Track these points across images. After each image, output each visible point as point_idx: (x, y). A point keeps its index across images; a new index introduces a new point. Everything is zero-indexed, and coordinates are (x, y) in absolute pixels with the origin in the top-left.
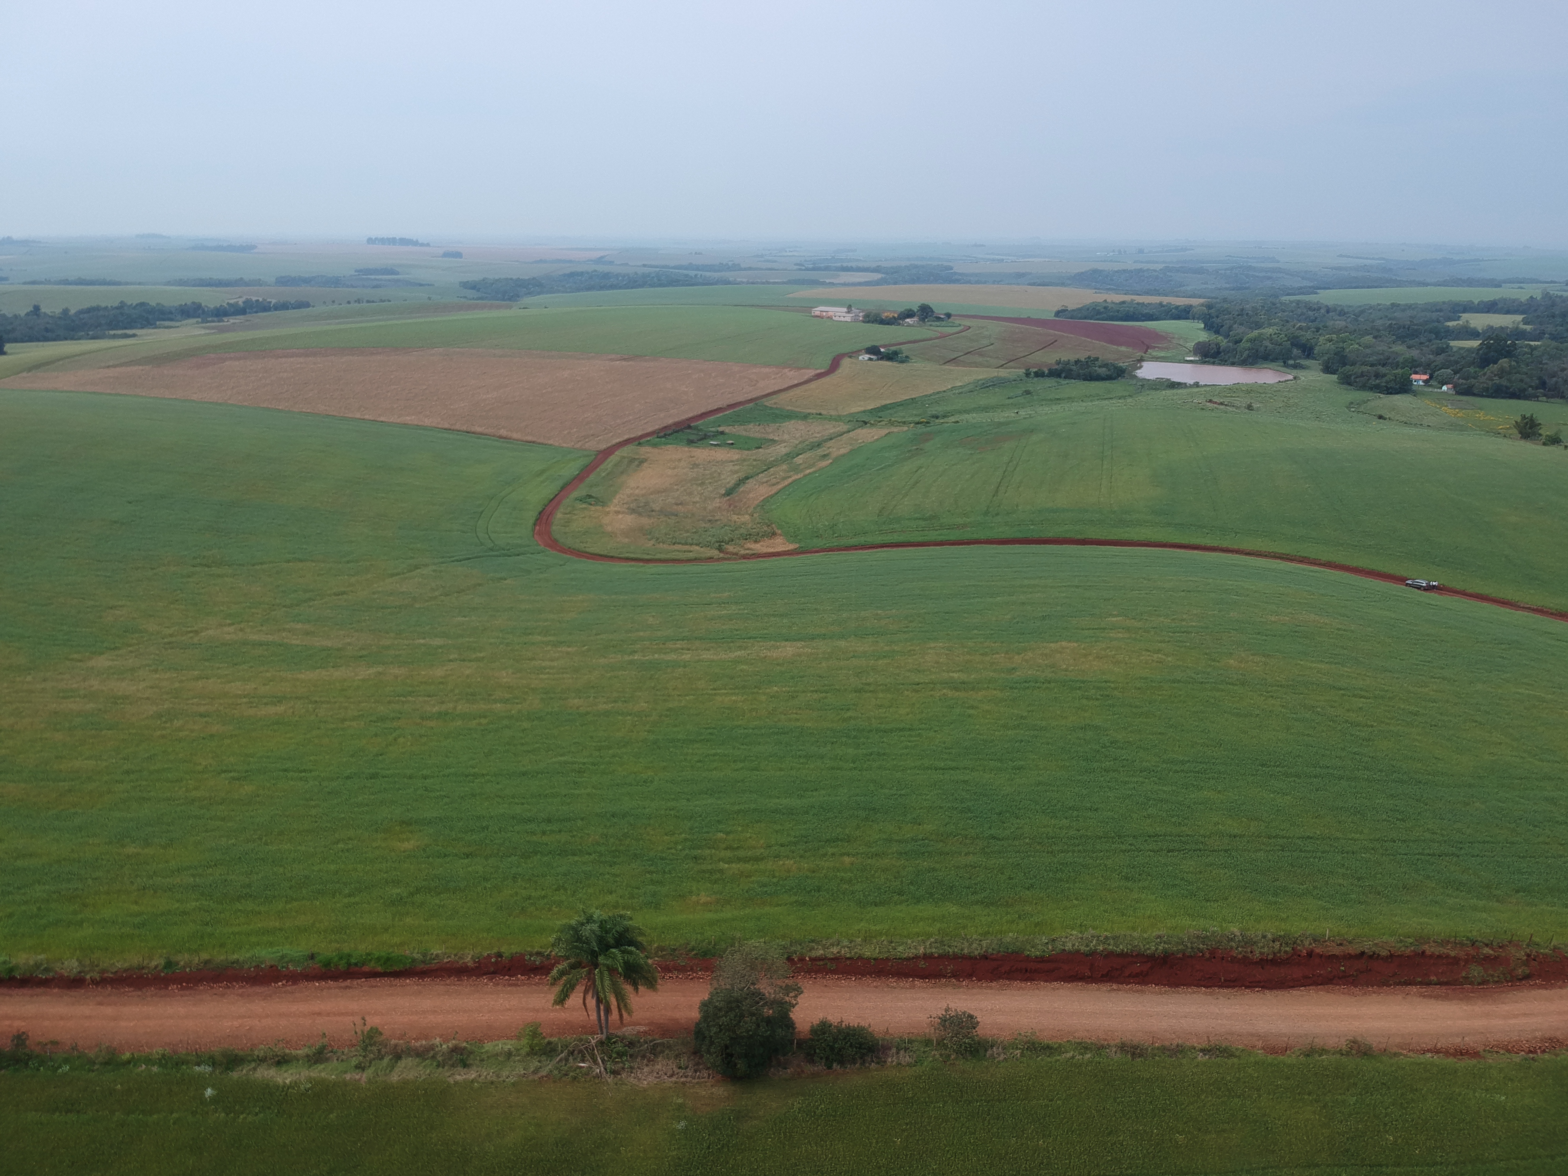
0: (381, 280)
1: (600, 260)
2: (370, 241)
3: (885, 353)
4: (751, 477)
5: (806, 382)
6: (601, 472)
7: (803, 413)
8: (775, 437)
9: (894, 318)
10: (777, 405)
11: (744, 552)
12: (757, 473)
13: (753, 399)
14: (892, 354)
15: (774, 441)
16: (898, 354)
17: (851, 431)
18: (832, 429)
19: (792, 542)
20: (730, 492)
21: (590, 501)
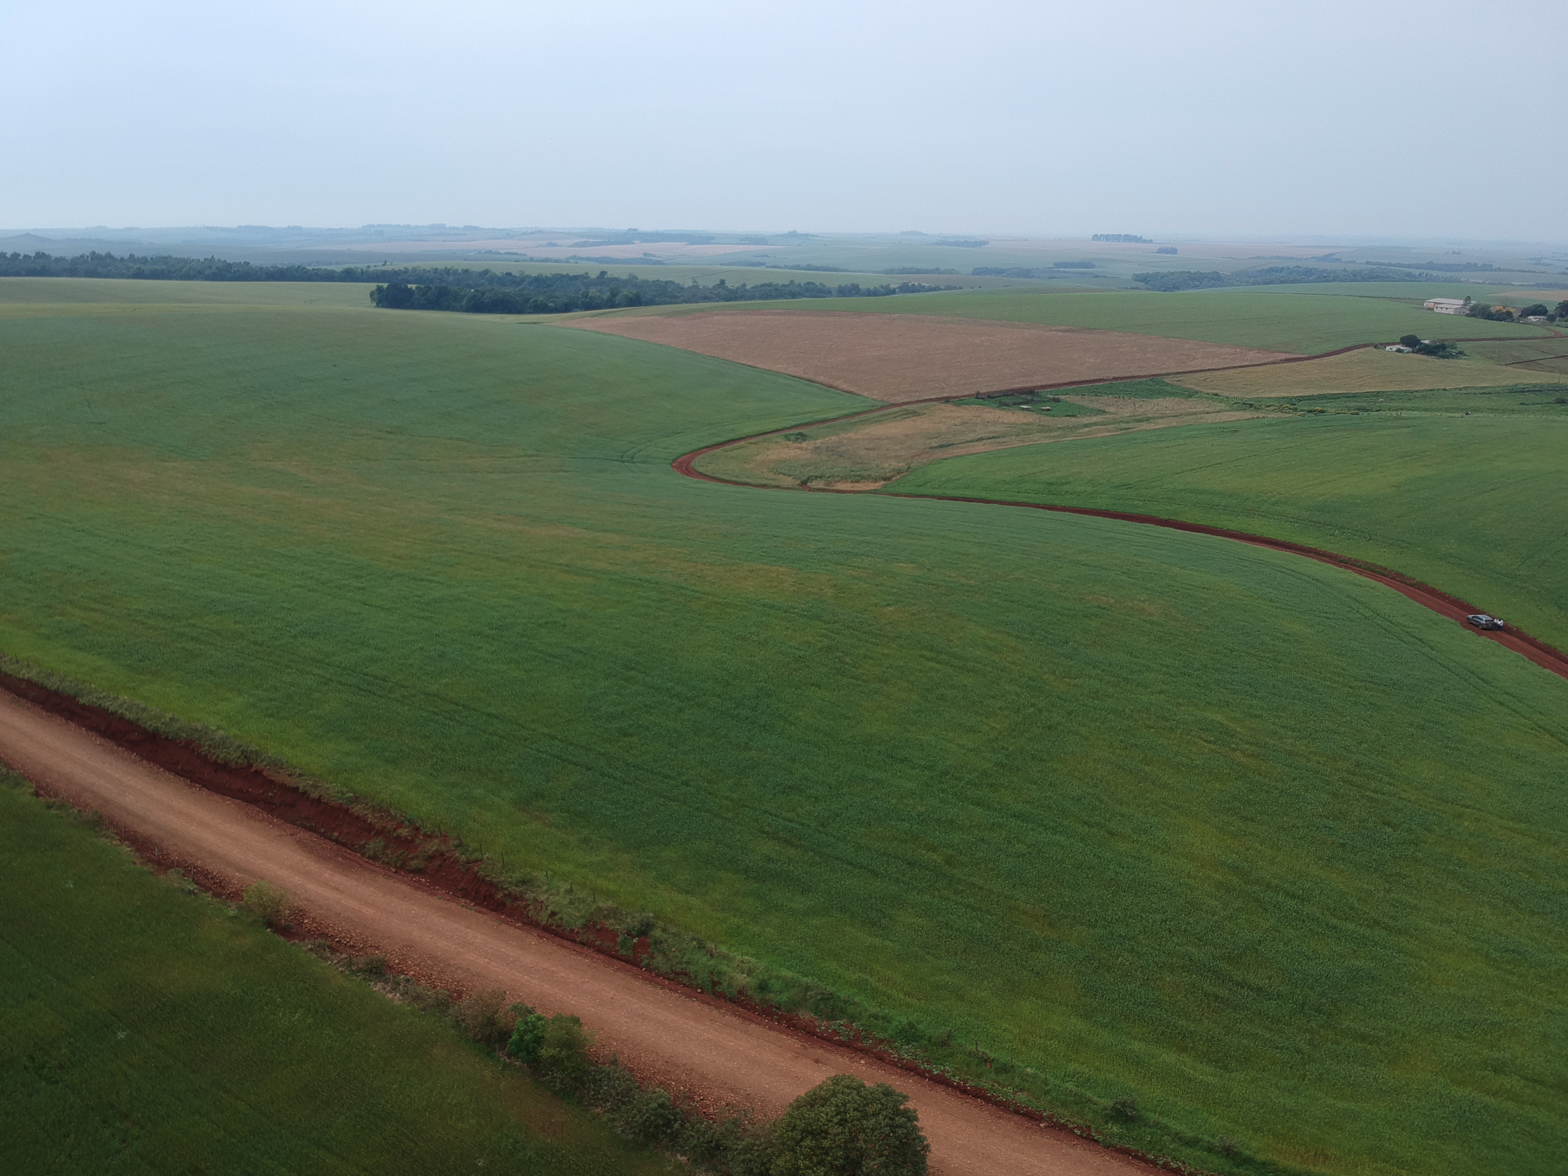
0: (1069, 272)
1: (1327, 258)
2: (1096, 237)
3: (1426, 345)
4: (997, 437)
5: (1258, 365)
6: (857, 419)
7: (1197, 392)
8: (1112, 410)
9: (1509, 314)
10: (1179, 383)
11: (819, 487)
12: (1012, 435)
13: (1157, 375)
14: (1435, 348)
15: (1104, 412)
16: (1446, 348)
17: (1218, 412)
18: (1200, 408)
19: (885, 486)
20: (941, 446)
21: (793, 438)
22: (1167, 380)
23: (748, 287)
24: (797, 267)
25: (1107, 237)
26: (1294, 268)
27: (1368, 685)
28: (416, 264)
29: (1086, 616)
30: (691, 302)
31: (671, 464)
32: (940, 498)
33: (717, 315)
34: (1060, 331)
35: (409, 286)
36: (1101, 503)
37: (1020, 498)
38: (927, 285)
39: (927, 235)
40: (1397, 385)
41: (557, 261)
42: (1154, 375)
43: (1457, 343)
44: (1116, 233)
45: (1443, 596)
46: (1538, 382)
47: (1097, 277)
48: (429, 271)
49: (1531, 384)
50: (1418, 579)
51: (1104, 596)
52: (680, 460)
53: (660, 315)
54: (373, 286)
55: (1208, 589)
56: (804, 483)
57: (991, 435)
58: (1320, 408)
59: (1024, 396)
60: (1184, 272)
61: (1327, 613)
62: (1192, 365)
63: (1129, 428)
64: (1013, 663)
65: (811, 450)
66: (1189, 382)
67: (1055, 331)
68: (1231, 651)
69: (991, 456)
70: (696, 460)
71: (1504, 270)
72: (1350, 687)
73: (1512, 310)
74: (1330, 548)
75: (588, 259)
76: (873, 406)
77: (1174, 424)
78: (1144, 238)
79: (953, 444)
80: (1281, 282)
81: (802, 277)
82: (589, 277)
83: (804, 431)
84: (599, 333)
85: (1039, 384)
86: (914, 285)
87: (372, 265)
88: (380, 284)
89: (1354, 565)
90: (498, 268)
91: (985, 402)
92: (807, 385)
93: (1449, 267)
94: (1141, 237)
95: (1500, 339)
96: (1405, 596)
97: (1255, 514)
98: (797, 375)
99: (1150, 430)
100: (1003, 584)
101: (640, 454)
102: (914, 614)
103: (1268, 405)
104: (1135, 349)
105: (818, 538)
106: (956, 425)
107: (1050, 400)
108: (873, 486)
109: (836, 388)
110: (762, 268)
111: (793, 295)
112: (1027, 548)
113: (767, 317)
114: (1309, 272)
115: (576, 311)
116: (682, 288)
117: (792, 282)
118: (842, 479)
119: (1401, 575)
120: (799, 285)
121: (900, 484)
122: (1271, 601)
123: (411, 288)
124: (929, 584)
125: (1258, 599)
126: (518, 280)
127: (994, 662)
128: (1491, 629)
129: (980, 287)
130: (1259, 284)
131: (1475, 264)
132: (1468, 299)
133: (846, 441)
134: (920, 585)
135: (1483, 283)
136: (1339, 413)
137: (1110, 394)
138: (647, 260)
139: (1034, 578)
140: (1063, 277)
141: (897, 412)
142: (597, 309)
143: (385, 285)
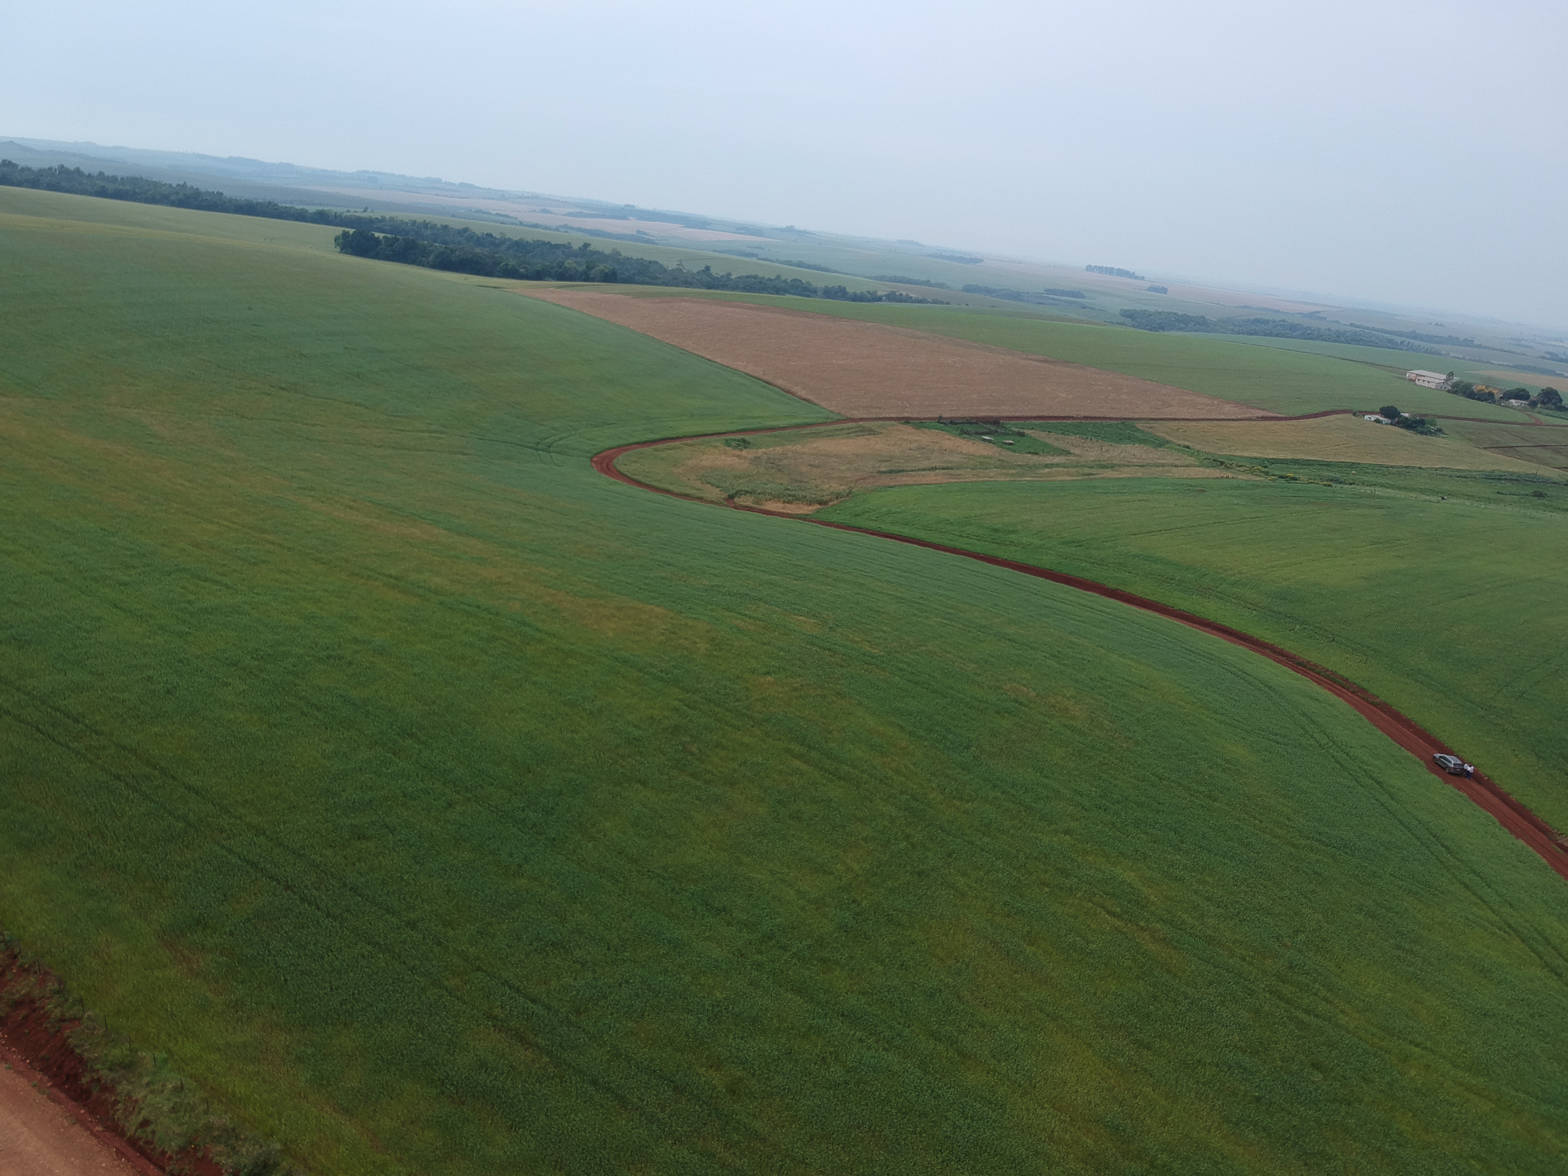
0: (1058, 300)
1: (1311, 315)
2: (1089, 268)
3: (1406, 418)
4: (952, 468)
5: (1234, 420)
6: (807, 430)
7: (1168, 442)
8: (1077, 451)
9: (1491, 395)
10: (1150, 430)
11: (746, 504)
12: (967, 468)
13: (1130, 419)
14: (1414, 422)
15: (1068, 453)
16: (1424, 424)
17: (1187, 466)
18: (1169, 460)
19: (818, 511)
20: (890, 472)
21: (734, 444)
22: (1139, 425)
23: (733, 277)
24: (789, 263)
25: (1101, 269)
26: (1280, 321)
27: (1315, 844)
28: (394, 214)
29: (998, 713)
30: (671, 285)
31: (591, 459)
32: (874, 533)
33: (686, 301)
34: (1036, 361)
35: (377, 234)
36: (1047, 561)
37: (960, 544)
38: (914, 296)
39: (923, 246)
40: (1373, 457)
41: (546, 228)
42: (1125, 419)
43: (1437, 419)
44: (1109, 266)
45: (1408, 723)
46: (1516, 470)
47: (1085, 307)
48: (407, 223)
49: (1508, 472)
50: (1382, 698)
51: (1024, 685)
52: (603, 454)
53: (627, 294)
54: (339, 231)
55: (1146, 688)
56: (731, 497)
57: (945, 465)
58: (1292, 475)
59: (988, 426)
60: (1172, 313)
61: (1276, 735)
62: (1167, 413)
63: (1091, 474)
64: (898, 772)
65: (751, 459)
66: (1161, 430)
67: (1032, 360)
68: (1161, 779)
69: (941, 489)
70: (620, 457)
71: (1485, 347)
72: (1294, 845)
73: (1495, 392)
74: (1289, 646)
75: (580, 230)
76: (828, 418)
77: (1139, 475)
78: (1137, 274)
79: (904, 471)
80: (1265, 335)
81: (790, 274)
82: (571, 247)
83: (747, 437)
84: (558, 305)
85: (1006, 415)
86: (901, 295)
87: (352, 210)
88: (347, 229)
89: (1312, 670)
90: (479, 228)
91: (947, 428)
92: (763, 387)
93: (1430, 339)
94: (1134, 273)
95: (1481, 420)
96: (1366, 720)
97: (1211, 595)
98: (756, 375)
99: (1113, 479)
100: (912, 657)
101: (560, 442)
102: (795, 689)
103: (1239, 464)
104: (1110, 388)
105: (717, 572)
106: (911, 449)
107: (1014, 434)
108: (805, 510)
109: (793, 394)
110: (754, 259)
111: (778, 291)
112: (951, 611)
113: (738, 310)
114: (1293, 327)
115: (548, 281)
116: (666, 270)
117: (778, 277)
118: (774, 497)
119: (1364, 690)
120: (786, 281)
121: (836, 510)
122: (1216, 712)
123: (379, 237)
124: (825, 649)
125: (1201, 707)
126: (497, 242)
127: (875, 768)
128: (1459, 774)
129: (967, 305)
130: (1243, 333)
131: (1457, 338)
132: (1451, 374)
133: (790, 454)
134: (814, 648)
135: (1464, 358)
136: (1311, 483)
137: (1078, 433)
138: (640, 238)
139: (950, 652)
140: (1052, 304)
141: (852, 428)
142: (571, 281)
143: (351, 231)
